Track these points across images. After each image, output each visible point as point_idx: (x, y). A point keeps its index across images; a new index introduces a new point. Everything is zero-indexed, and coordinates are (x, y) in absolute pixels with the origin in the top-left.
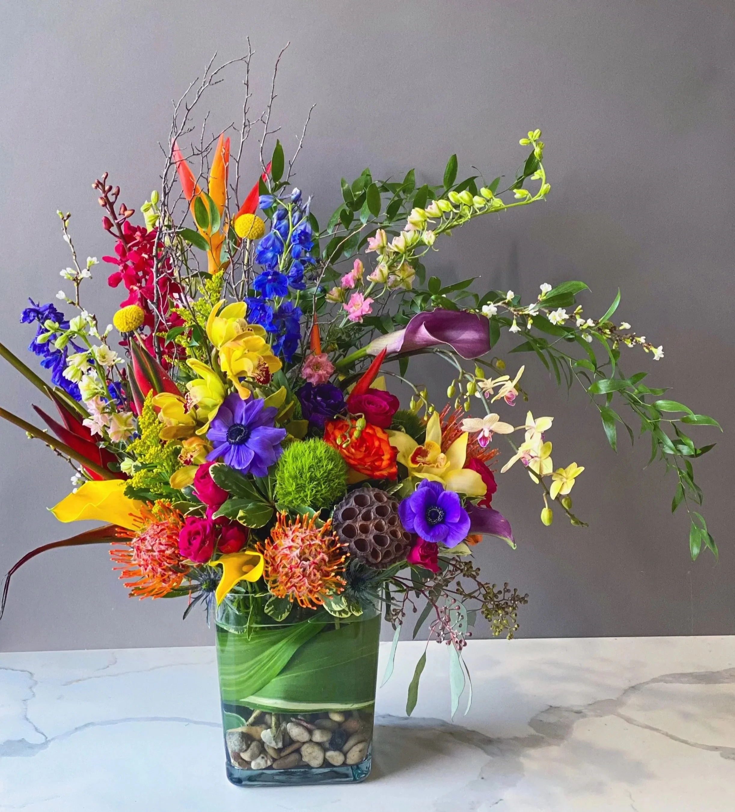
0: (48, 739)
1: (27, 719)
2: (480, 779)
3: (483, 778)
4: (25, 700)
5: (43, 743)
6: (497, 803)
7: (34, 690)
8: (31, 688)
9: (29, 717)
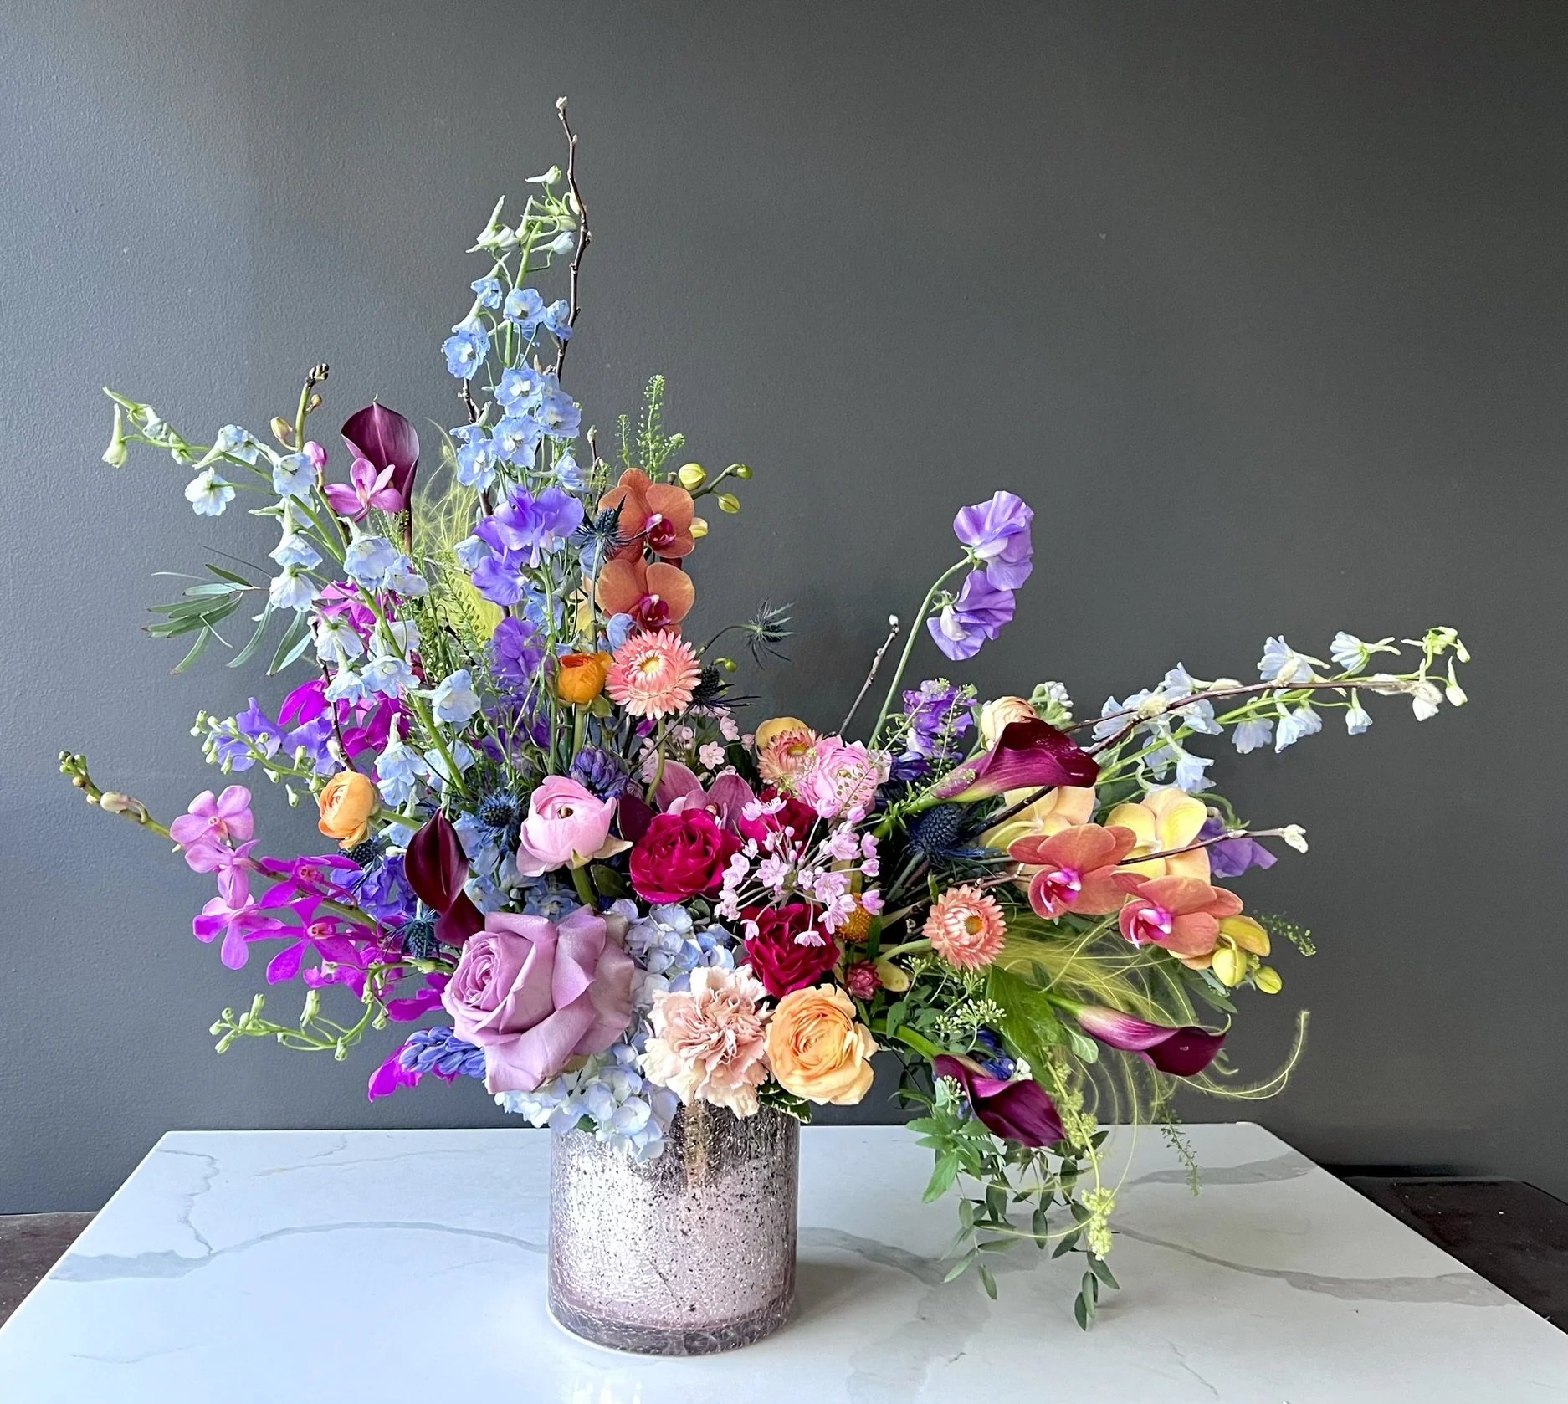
0: (213, 1252)
1: (187, 1222)
2: (919, 1320)
3: (922, 1317)
4: (191, 1195)
5: (203, 1258)
6: (956, 1359)
7: (211, 1181)
8: (206, 1178)
9: (190, 1219)
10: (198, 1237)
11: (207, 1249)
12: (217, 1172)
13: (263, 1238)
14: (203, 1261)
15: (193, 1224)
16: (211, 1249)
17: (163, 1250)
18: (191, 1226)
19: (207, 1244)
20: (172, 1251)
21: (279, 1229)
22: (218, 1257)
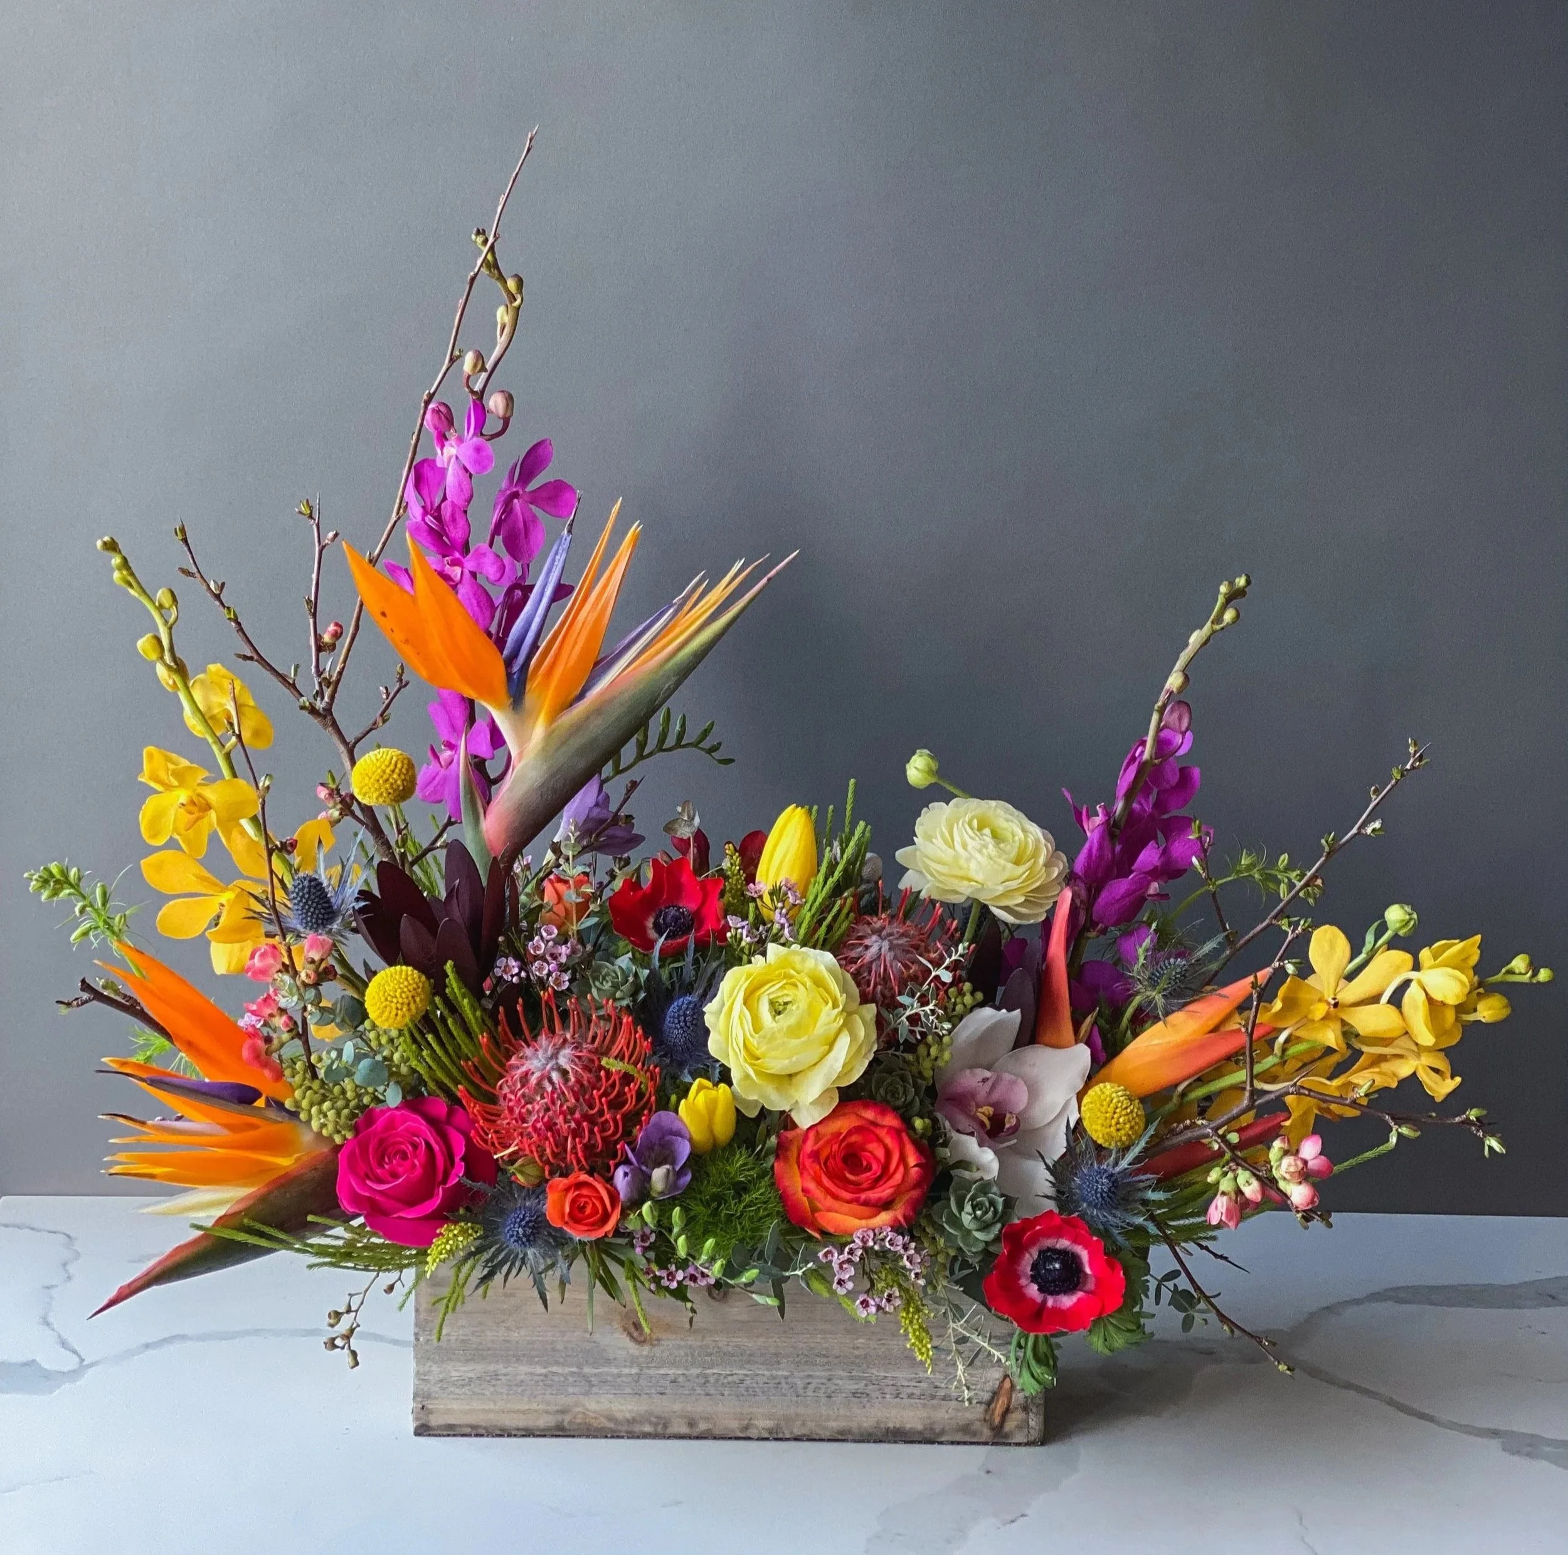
0: (85, 1363)
1: (48, 1324)
2: (983, 1473)
3: (988, 1472)
4: (48, 1288)
5: (74, 1371)
6: (1013, 1521)
7: (71, 1268)
8: (65, 1265)
9: (51, 1319)
10: (64, 1344)
11: (77, 1359)
12: (78, 1255)
13: (147, 1346)
14: (73, 1375)
15: (55, 1326)
16: (83, 1360)
17: (22, 1359)
18: (53, 1330)
19: (75, 1352)
20: (34, 1361)
21: (166, 1335)
22: (91, 1371)
